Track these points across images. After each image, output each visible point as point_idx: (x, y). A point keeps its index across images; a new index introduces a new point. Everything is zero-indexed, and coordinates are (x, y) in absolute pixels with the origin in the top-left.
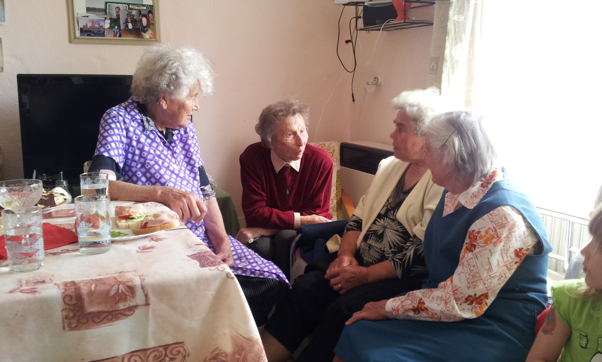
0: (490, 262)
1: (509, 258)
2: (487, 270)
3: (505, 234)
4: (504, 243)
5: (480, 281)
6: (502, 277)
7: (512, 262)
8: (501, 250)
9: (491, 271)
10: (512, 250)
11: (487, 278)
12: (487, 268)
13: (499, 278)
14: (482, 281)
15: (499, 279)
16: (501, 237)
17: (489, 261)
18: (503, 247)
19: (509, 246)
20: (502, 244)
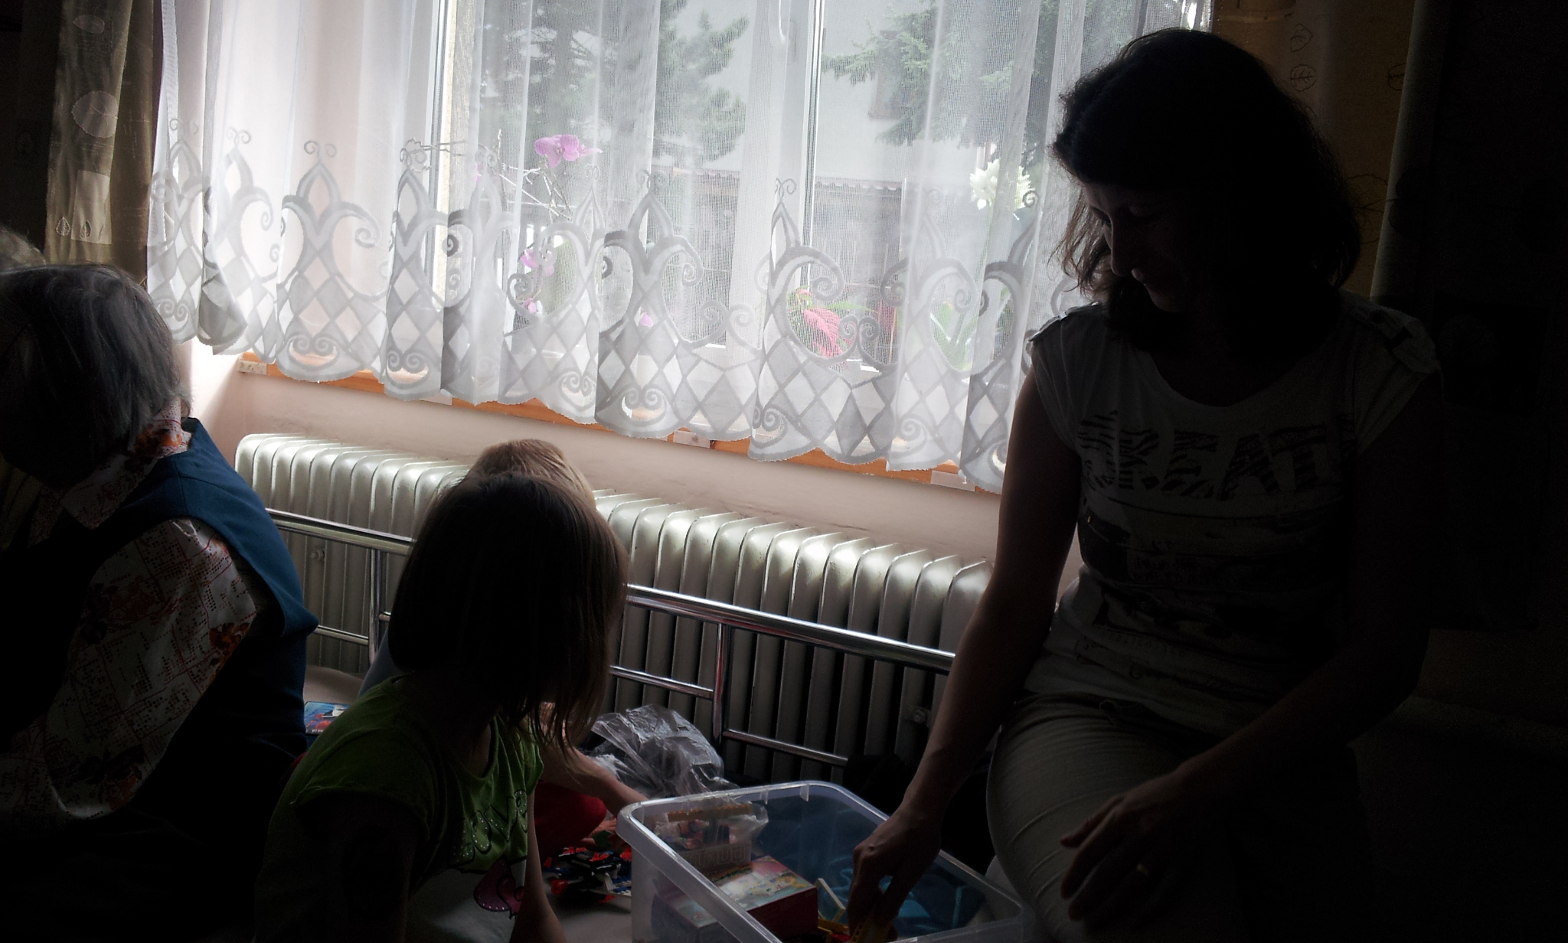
0: (142, 666)
1: (198, 652)
2: (135, 687)
3: (180, 592)
4: (180, 614)
5: (119, 718)
6: (179, 701)
7: (206, 660)
8: (173, 632)
9: (146, 687)
10: (203, 630)
11: (138, 707)
12: (137, 681)
13: (169, 705)
14: (123, 717)
15: (170, 708)
16: (170, 598)
17: (141, 662)
18: (178, 623)
19: (194, 620)
20: (174, 616)
